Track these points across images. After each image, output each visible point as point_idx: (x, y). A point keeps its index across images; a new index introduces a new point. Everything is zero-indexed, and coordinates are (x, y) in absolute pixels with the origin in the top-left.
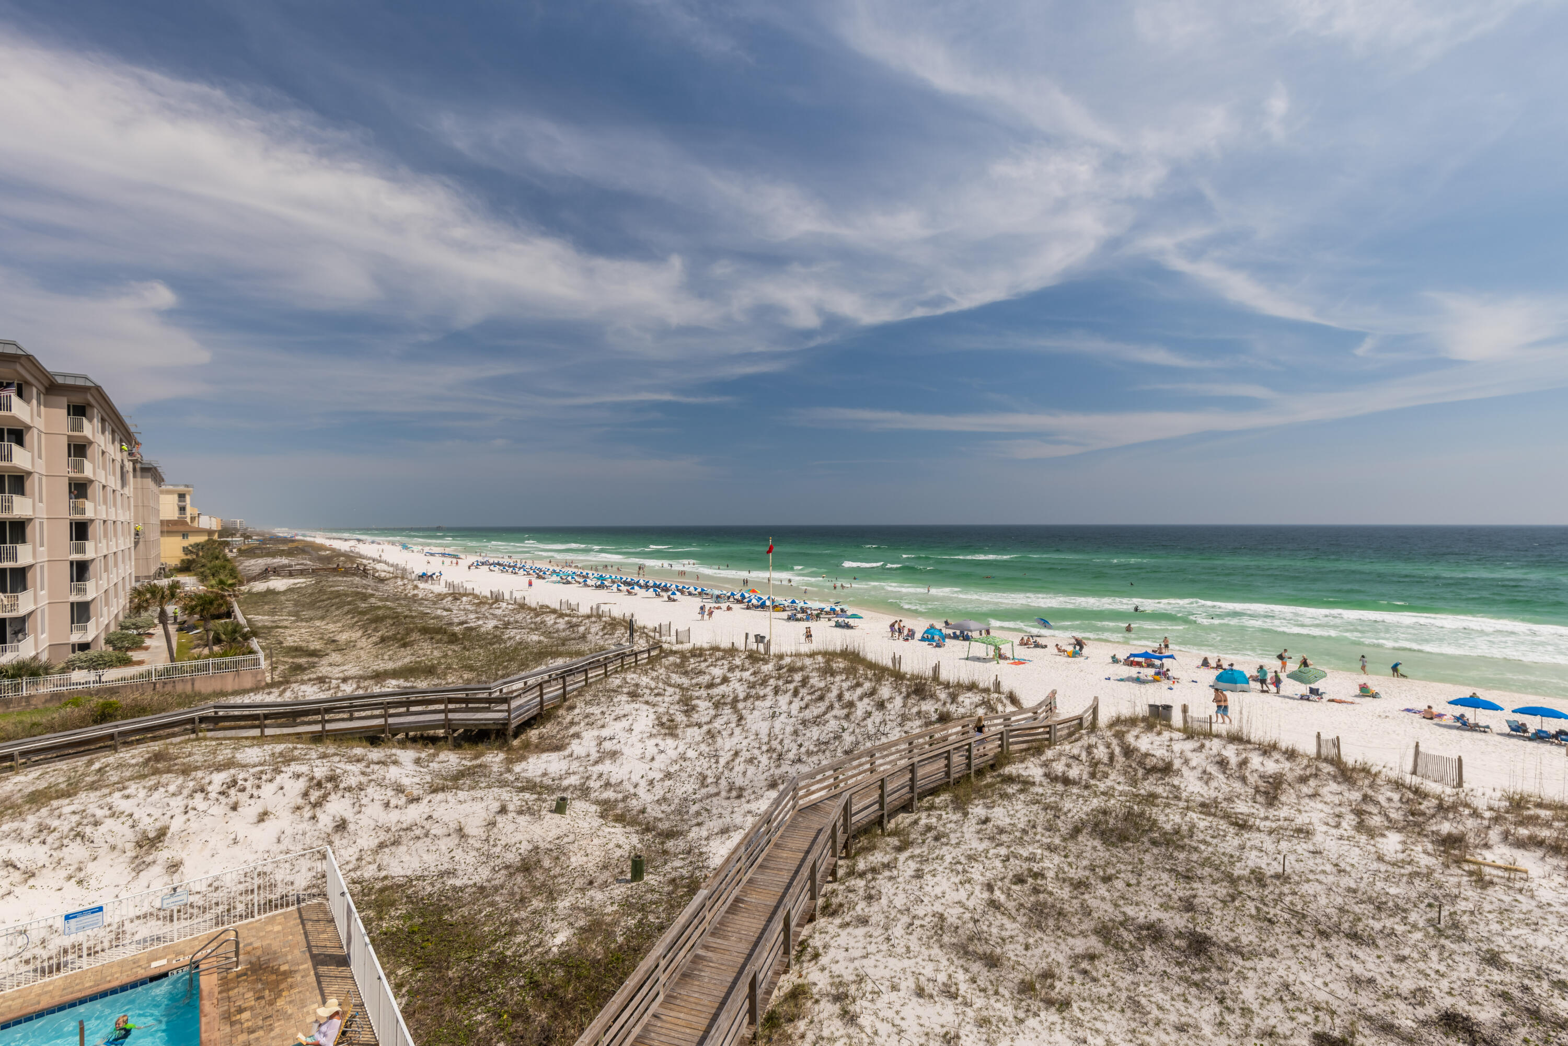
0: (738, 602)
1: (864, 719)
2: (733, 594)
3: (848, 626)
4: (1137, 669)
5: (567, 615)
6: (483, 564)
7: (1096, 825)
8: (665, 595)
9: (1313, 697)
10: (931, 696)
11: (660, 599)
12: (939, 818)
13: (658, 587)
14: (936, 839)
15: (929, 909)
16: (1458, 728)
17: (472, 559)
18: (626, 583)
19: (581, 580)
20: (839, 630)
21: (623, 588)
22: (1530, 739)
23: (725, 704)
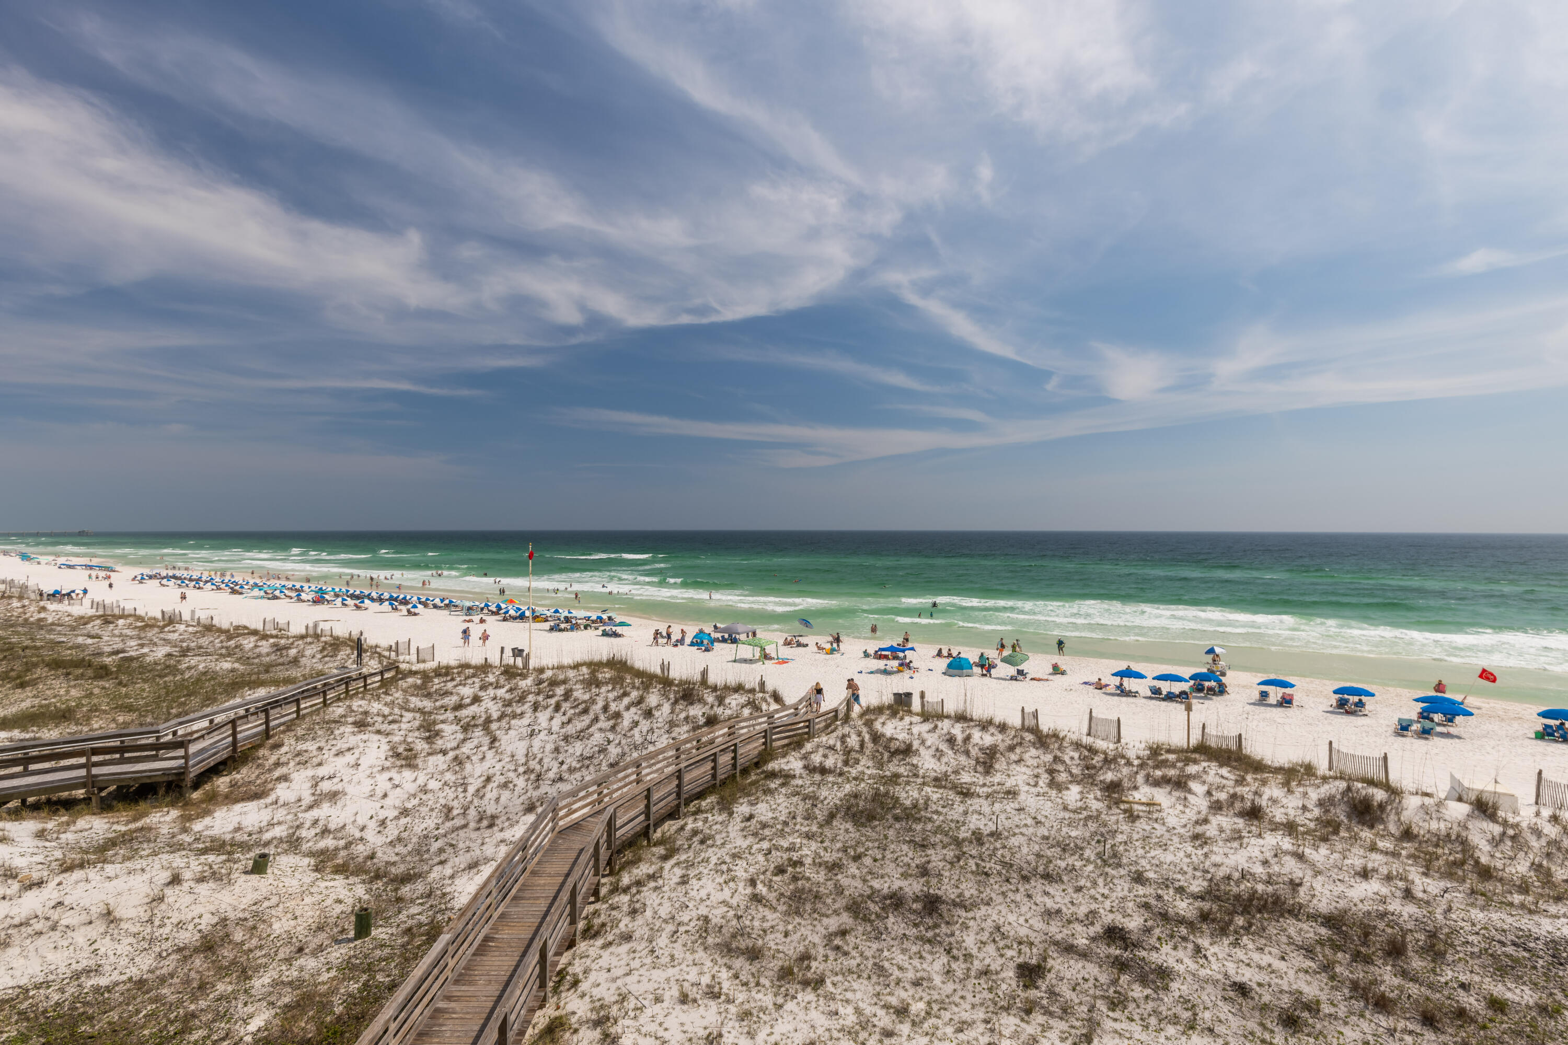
0: (493, 613)
1: (631, 729)
2: (487, 605)
3: (616, 635)
4: (884, 662)
5: (272, 636)
6: (150, 577)
7: (848, 809)
8: (404, 608)
9: (1020, 677)
10: (699, 701)
11: (397, 614)
12: (706, 820)
13: (396, 599)
14: (702, 842)
15: (694, 914)
16: (1118, 695)
17: (137, 571)
18: (353, 596)
19: (294, 594)
20: (606, 639)
21: (350, 602)
22: (1163, 700)
23: (476, 726)
